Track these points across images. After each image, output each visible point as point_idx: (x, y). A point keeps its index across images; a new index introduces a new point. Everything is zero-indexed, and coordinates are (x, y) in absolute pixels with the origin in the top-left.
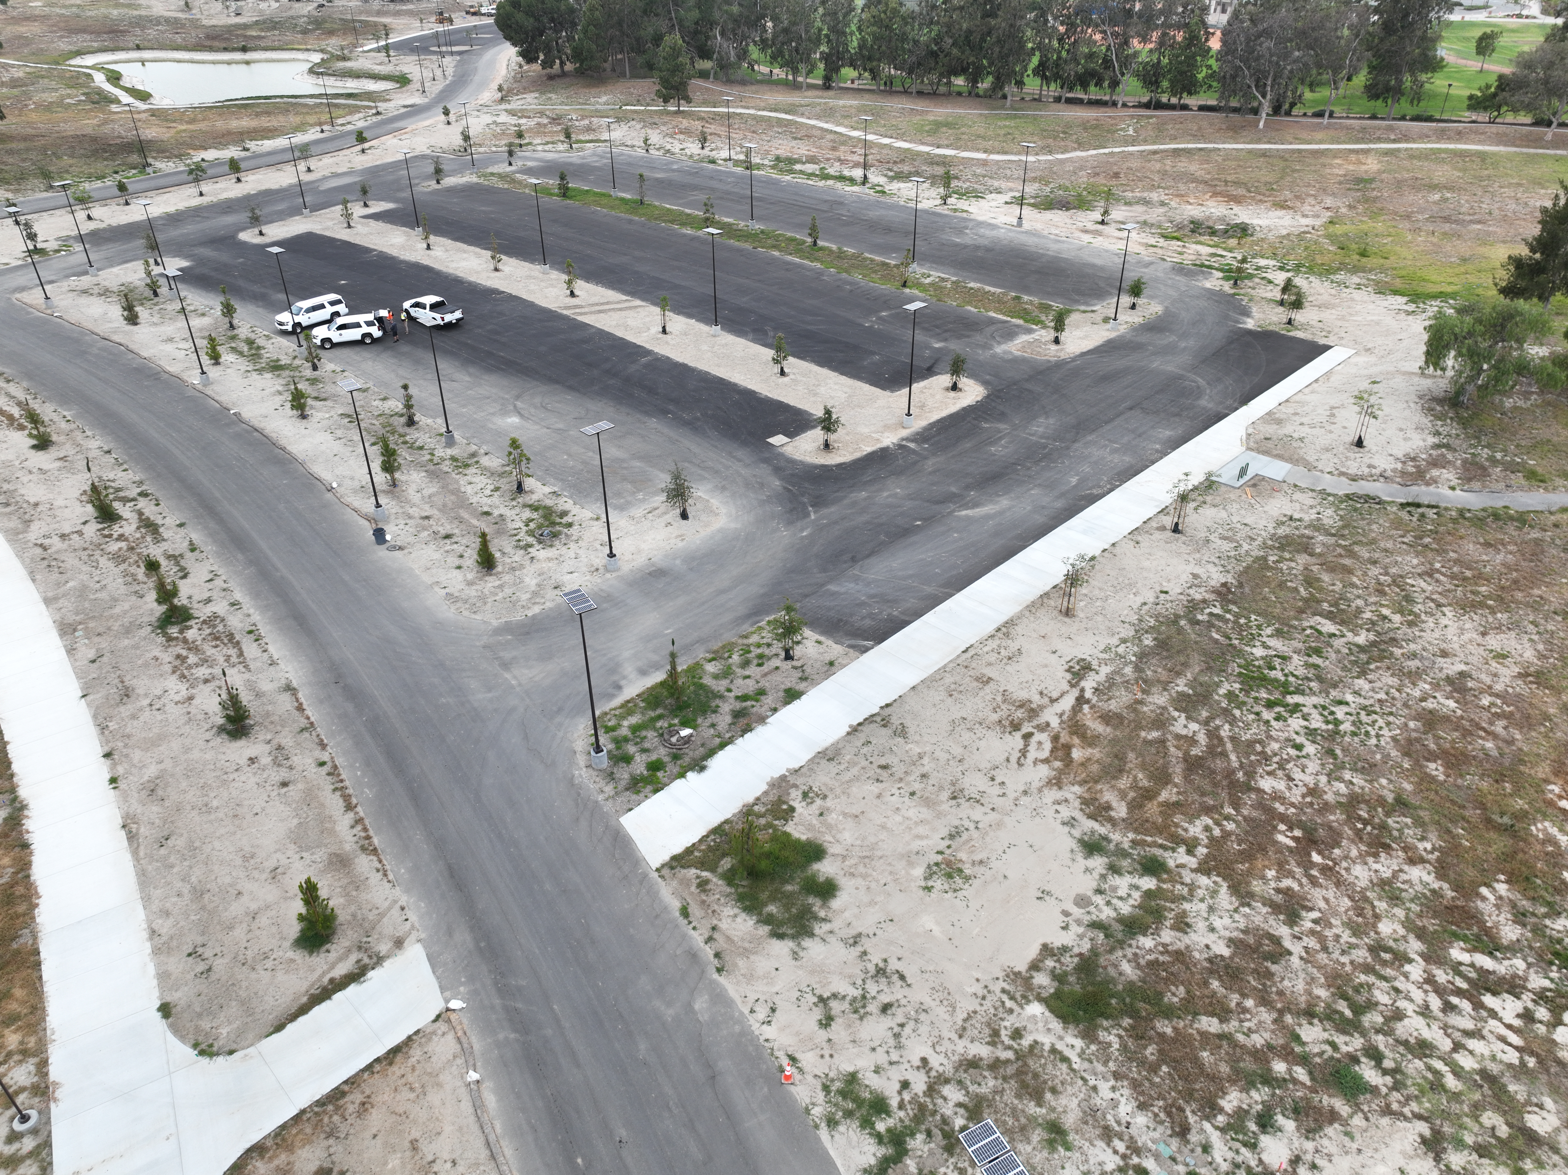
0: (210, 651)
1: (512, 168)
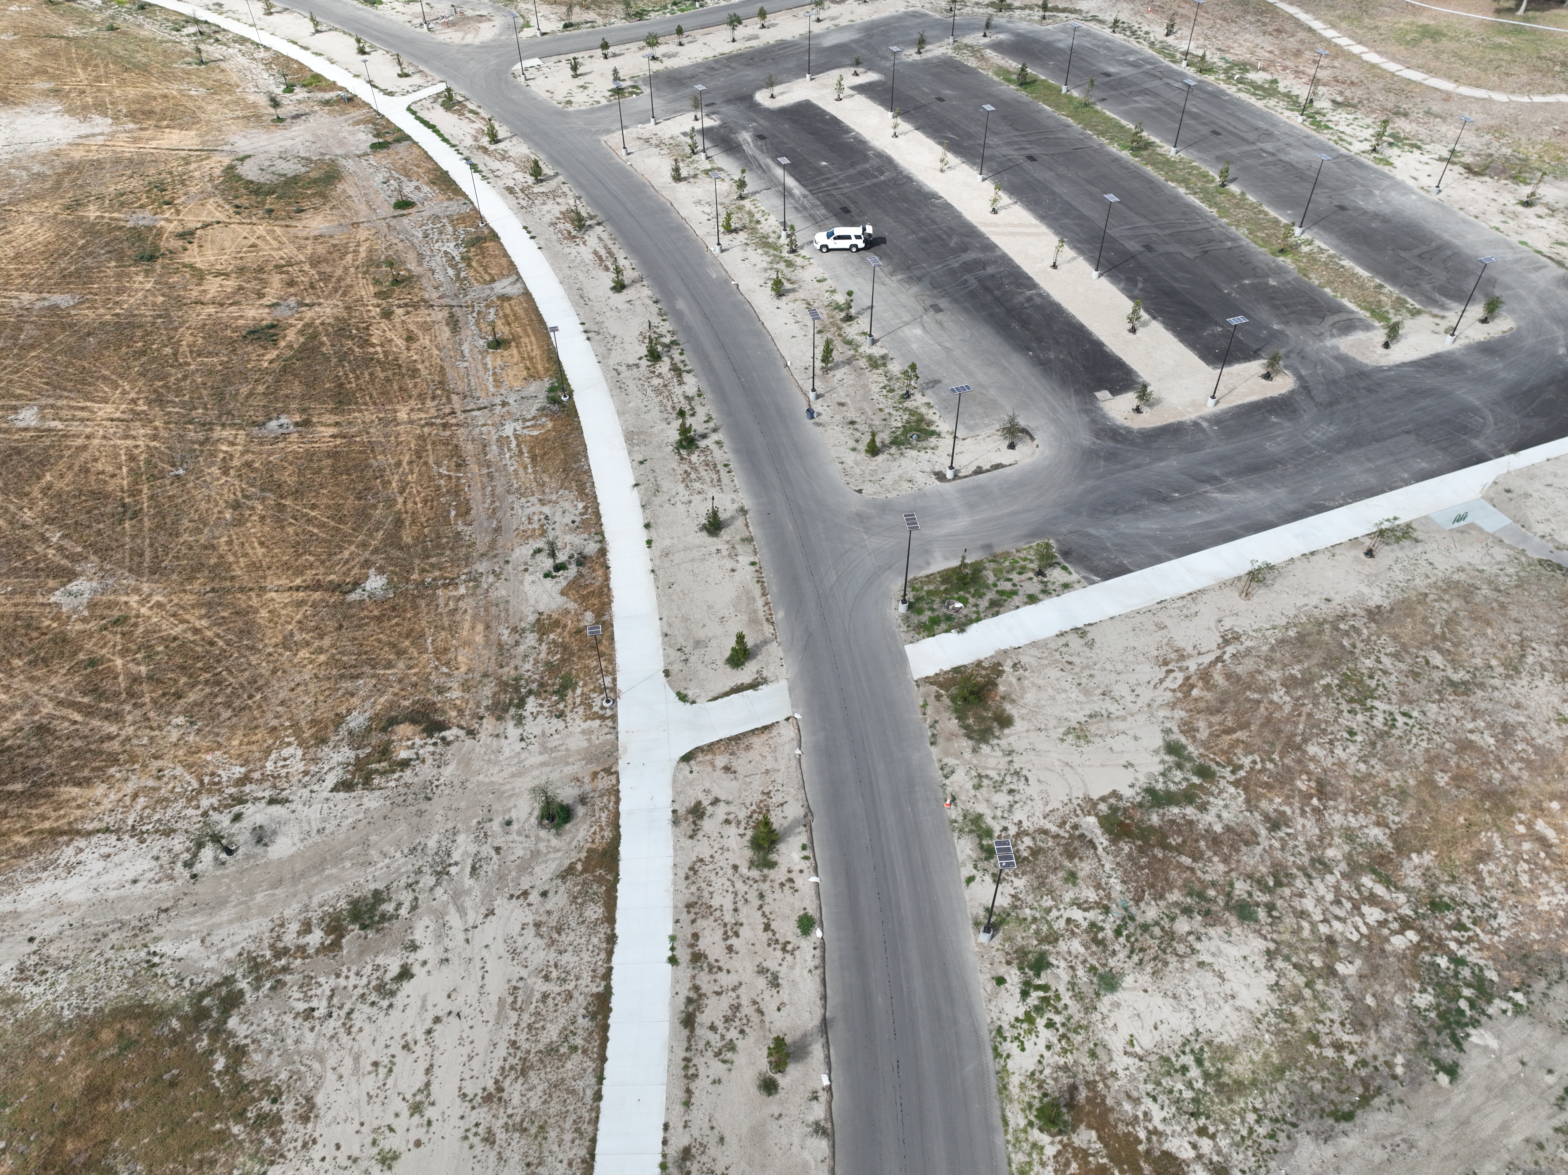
0: (703, 473)
1: (986, 40)
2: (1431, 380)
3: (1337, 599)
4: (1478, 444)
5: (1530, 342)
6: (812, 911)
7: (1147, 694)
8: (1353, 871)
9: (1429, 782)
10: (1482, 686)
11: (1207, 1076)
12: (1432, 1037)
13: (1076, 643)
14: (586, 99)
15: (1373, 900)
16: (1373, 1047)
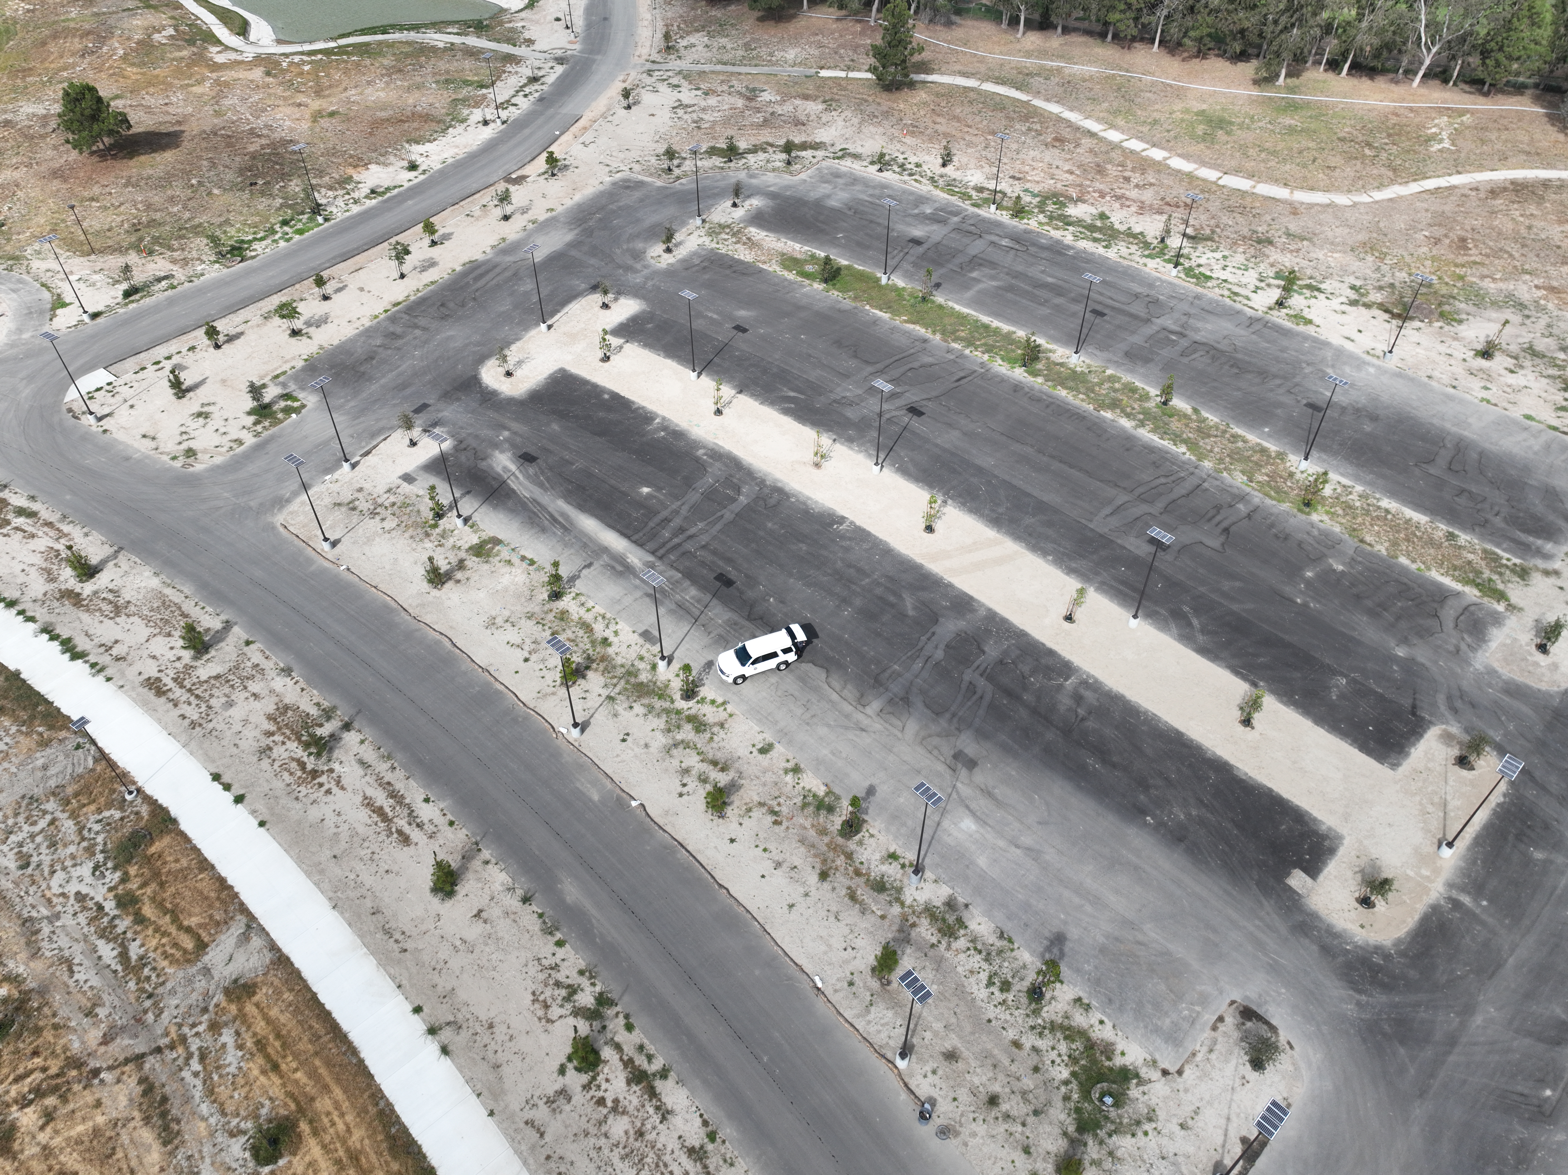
1: (739, 213)
14: (217, 440)
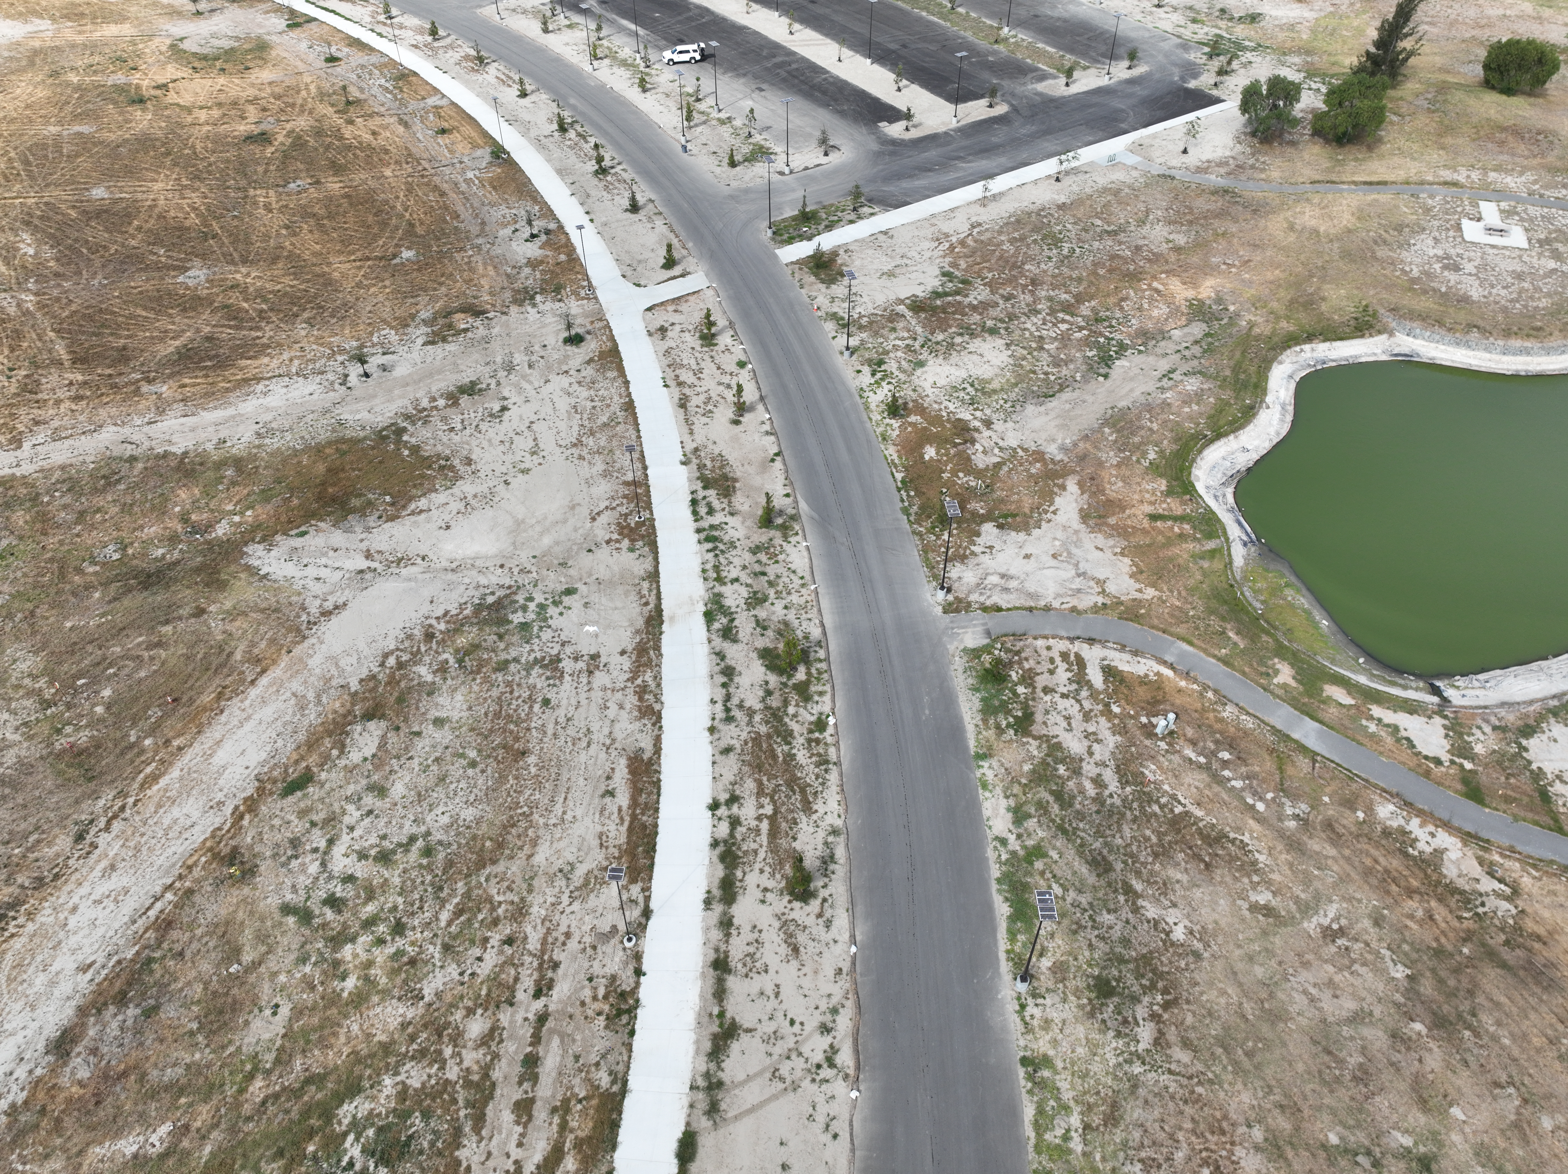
0: (618, 185)
2: (1095, 99)
3: (1038, 202)
4: (1123, 126)
5: (1157, 76)
6: (743, 358)
7: (928, 254)
8: (1052, 312)
9: (1095, 273)
10: (1124, 231)
11: (977, 390)
12: (1096, 366)
13: (882, 238)
15: (1063, 321)
16: (1065, 371)
